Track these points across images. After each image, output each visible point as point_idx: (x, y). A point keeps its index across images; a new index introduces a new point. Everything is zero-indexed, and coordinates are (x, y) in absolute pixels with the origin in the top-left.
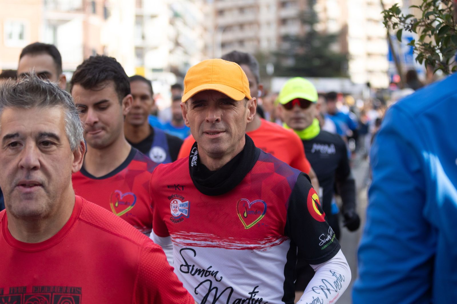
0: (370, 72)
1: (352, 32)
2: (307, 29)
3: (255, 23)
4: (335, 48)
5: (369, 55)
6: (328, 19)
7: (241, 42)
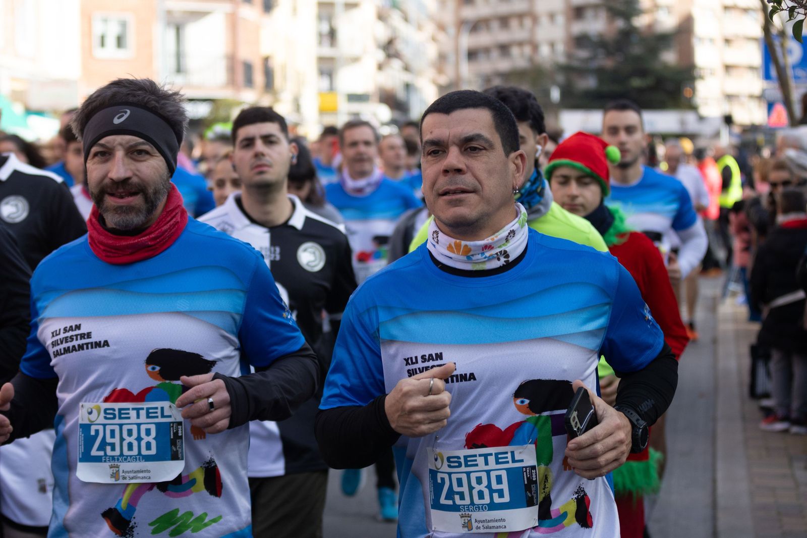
0: (730, 97)
1: (700, 28)
2: (620, 24)
3: (529, 16)
4: (669, 57)
5: (728, 68)
6: (656, 7)
7: (504, 49)
